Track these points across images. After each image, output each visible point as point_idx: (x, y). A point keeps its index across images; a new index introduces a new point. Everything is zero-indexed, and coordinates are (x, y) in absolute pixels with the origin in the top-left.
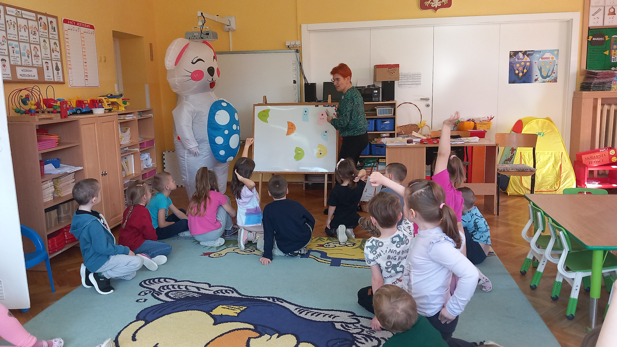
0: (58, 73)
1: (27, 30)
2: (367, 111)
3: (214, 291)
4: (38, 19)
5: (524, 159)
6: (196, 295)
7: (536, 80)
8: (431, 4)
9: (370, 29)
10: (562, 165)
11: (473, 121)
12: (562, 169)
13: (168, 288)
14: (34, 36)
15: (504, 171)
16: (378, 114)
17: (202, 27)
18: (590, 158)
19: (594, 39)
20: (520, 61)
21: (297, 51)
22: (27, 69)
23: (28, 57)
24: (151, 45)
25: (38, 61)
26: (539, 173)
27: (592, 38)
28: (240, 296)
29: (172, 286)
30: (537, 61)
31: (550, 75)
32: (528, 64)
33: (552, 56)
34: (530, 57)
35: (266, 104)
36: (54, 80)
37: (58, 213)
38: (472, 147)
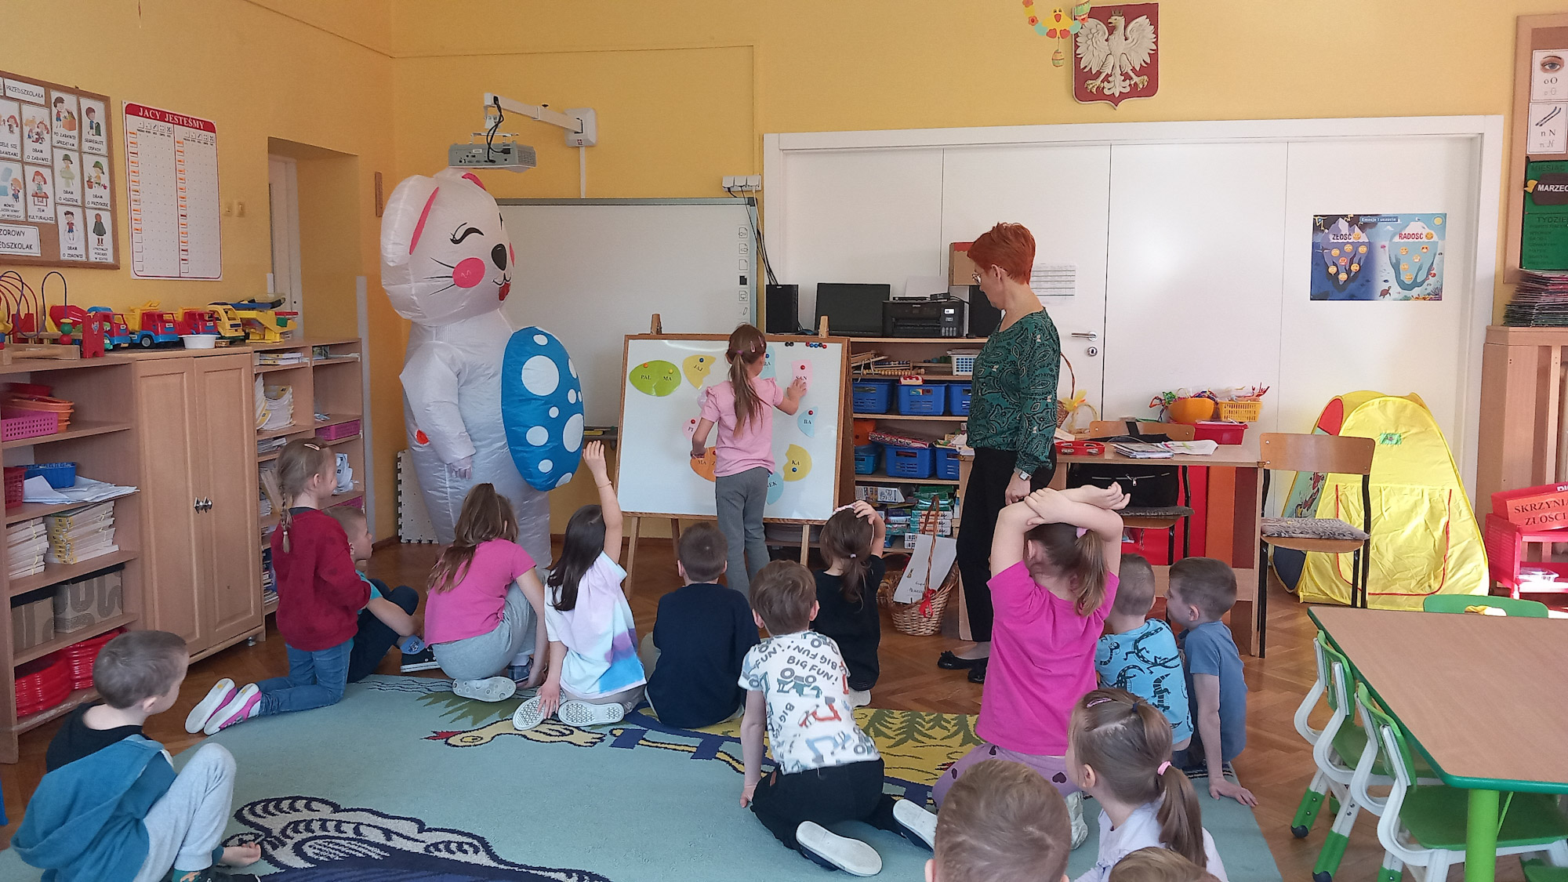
0: (100, 242)
1: (16, 130)
2: (929, 362)
3: (429, 844)
4: (53, 101)
5: (1346, 507)
6: (375, 853)
7: (1385, 293)
8: (1104, 88)
9: (943, 149)
10: (1450, 524)
11: (1212, 396)
12: (1450, 535)
13: (308, 829)
14: (37, 146)
15: (1279, 536)
16: (955, 369)
17: (492, 132)
18: (1529, 508)
19: (1541, 188)
20: (1340, 241)
21: (751, 202)
22: (11, 227)
23: (16, 197)
24: (378, 177)
25: (42, 208)
26: (1387, 545)
27: (1536, 186)
28: (493, 864)
29: (319, 823)
30: (1387, 244)
31: (1424, 282)
32: (1363, 250)
33: (1427, 230)
34: (1368, 230)
35: (658, 333)
36: (87, 257)
37: (57, 609)
38: (1208, 468)
